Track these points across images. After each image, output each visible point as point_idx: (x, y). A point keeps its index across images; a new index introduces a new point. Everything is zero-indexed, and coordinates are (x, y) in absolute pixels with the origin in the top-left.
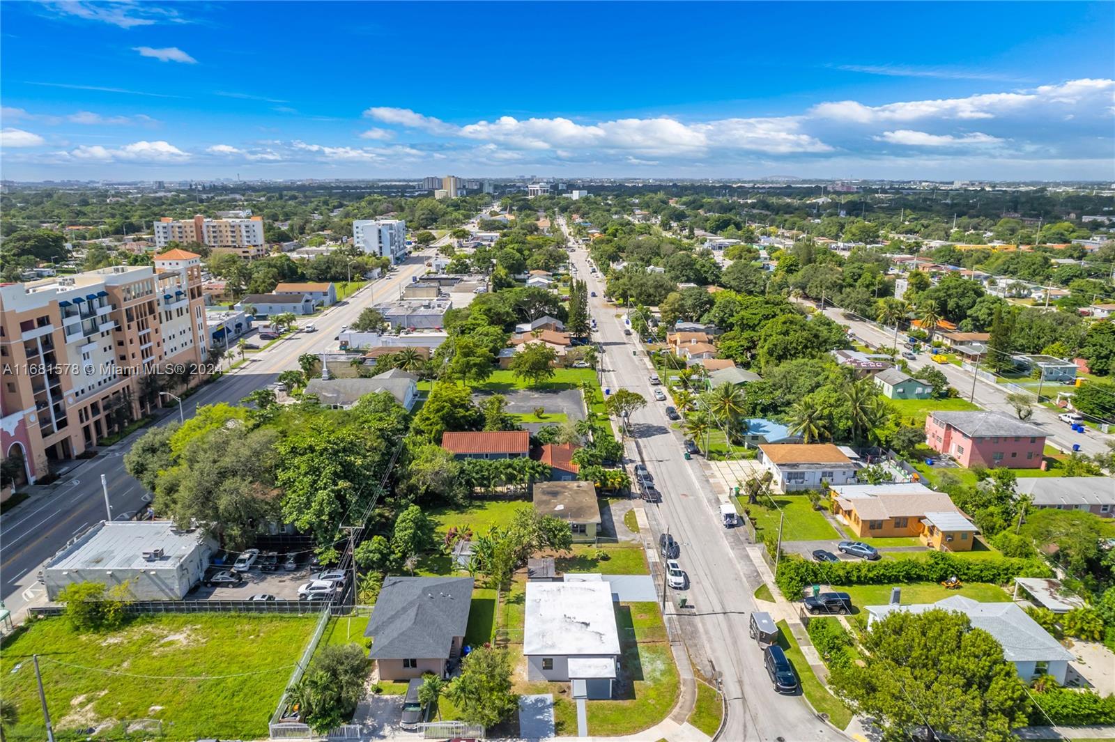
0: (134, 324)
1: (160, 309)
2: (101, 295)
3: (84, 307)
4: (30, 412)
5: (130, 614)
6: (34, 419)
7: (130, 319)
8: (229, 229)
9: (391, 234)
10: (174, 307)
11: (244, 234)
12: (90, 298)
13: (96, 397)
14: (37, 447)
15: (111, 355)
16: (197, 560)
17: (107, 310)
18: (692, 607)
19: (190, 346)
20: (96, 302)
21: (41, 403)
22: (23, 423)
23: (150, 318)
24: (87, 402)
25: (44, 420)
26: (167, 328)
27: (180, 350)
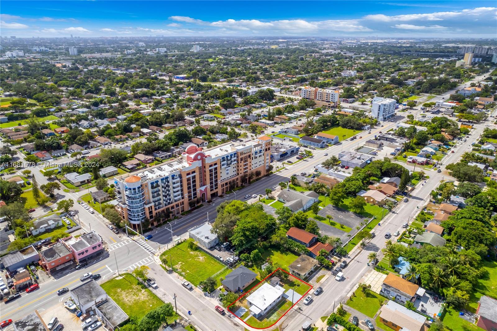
0: (243, 162)
1: (252, 156)
2: (235, 154)
3: (229, 158)
4: (208, 186)
5: (197, 249)
6: (209, 187)
7: (242, 160)
8: (326, 94)
9: (384, 108)
10: (258, 155)
11: (331, 97)
12: (231, 155)
13: (228, 181)
14: (209, 193)
15: (235, 169)
16: (214, 241)
17: (236, 158)
18: (302, 310)
19: (262, 165)
20: (233, 156)
21: (211, 183)
22: (206, 188)
23: (248, 159)
24: (224, 183)
25: (211, 187)
26: (253, 162)
27: (258, 166)
